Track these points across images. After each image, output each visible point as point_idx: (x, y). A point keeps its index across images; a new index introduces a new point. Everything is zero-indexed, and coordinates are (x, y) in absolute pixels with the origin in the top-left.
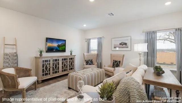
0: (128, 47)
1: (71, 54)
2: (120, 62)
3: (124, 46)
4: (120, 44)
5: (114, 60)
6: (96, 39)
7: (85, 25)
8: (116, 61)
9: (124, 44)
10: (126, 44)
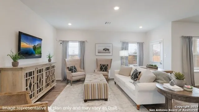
0: (110, 53)
1: (50, 60)
2: (107, 65)
3: (107, 51)
4: (104, 50)
5: (101, 65)
6: (76, 42)
7: (70, 24)
8: (104, 65)
9: (106, 50)
10: (108, 50)
